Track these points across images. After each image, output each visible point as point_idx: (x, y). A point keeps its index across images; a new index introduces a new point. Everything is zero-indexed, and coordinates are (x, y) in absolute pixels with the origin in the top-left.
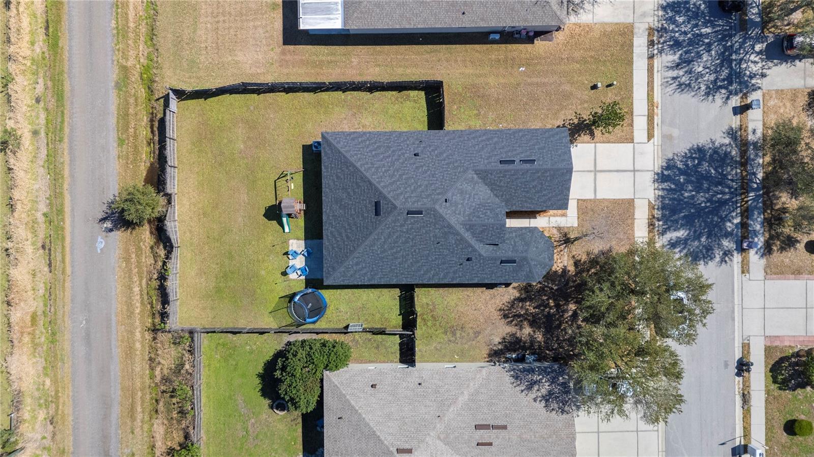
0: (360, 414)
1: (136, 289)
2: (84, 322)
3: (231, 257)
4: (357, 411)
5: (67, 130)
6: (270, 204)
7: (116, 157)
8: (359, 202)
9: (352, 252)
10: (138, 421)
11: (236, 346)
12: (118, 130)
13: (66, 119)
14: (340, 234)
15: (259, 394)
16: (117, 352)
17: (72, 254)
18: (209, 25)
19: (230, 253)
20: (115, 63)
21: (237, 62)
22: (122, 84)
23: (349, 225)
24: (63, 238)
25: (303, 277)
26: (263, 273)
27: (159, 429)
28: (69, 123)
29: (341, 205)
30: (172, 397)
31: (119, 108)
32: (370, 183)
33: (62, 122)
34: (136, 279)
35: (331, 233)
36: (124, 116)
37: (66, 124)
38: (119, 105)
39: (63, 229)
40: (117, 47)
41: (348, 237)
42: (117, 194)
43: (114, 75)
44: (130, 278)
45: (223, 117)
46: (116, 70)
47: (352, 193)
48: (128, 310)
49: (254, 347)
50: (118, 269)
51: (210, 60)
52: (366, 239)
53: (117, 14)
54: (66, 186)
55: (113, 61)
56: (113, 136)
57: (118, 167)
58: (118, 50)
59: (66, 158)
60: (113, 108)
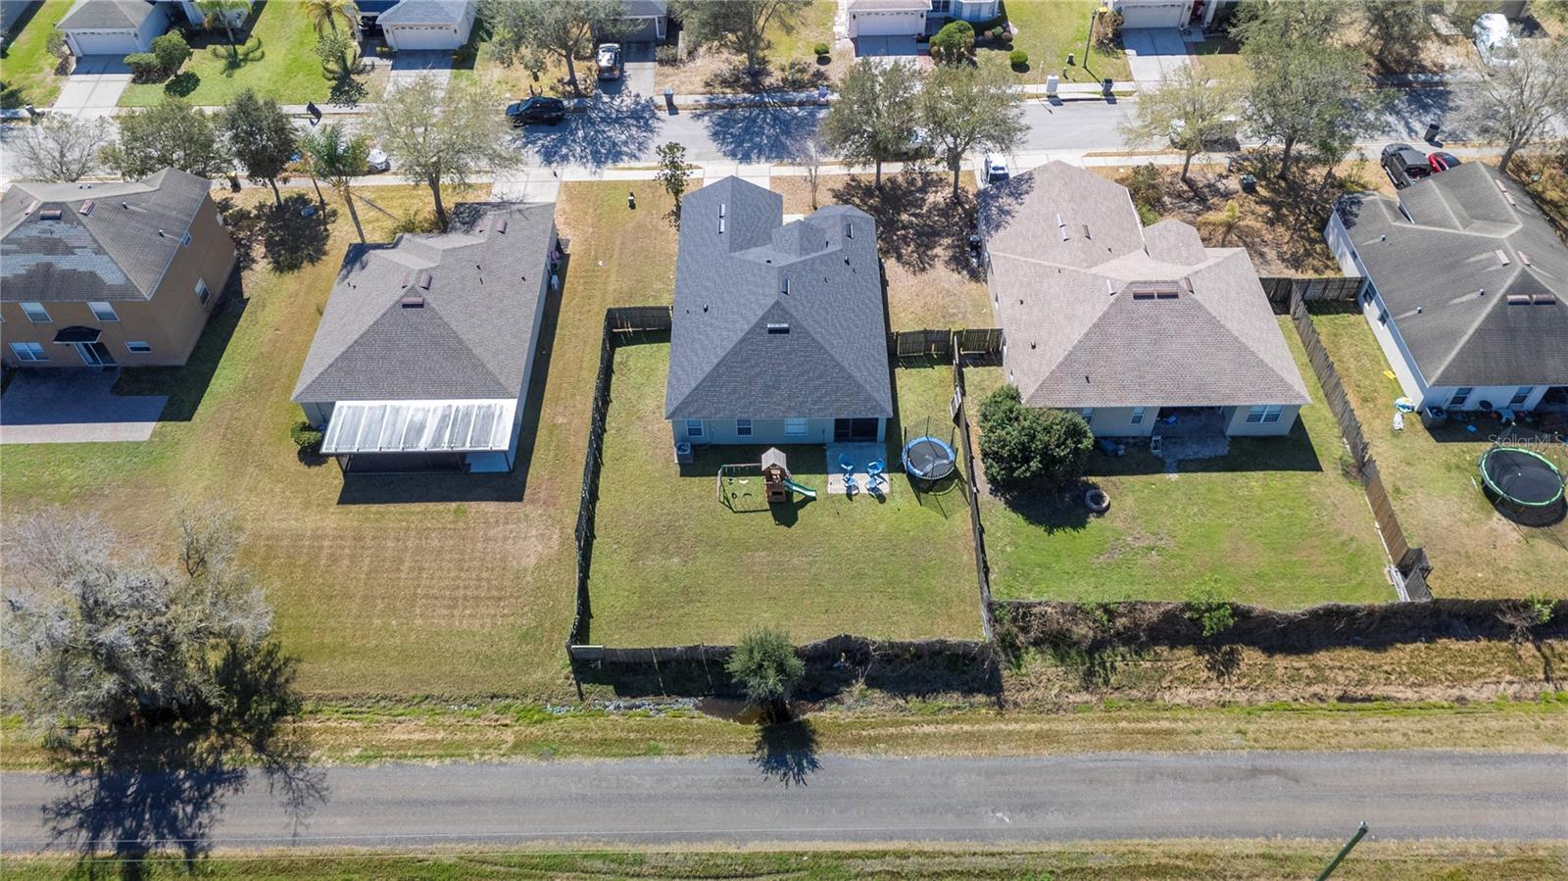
0: (1074, 348)
1: (927, 729)
2: (999, 815)
3: (860, 575)
4: (1071, 353)
5: (621, 848)
6: (771, 519)
7: (680, 758)
8: (770, 358)
9: (842, 369)
10: (1173, 726)
11: (1009, 567)
12: (630, 755)
13: (601, 847)
14: (816, 388)
15: (1082, 531)
16: (1048, 755)
17: (865, 839)
18: (468, 612)
19: (853, 577)
20: (504, 759)
21: (538, 567)
22: (545, 749)
23: (802, 374)
24: (838, 856)
25: (885, 476)
26: (882, 528)
27: (1183, 694)
28: (606, 843)
29: (774, 388)
30: (1113, 668)
31: (590, 755)
32: (743, 340)
33: (604, 857)
34: (906, 730)
35: (815, 403)
36: (604, 746)
37: (609, 849)
38: (583, 754)
39: (816, 856)
40: (477, 756)
41: (820, 377)
42: (751, 756)
43: (525, 761)
44: (906, 736)
45: (625, 590)
46: (517, 759)
47: (757, 370)
48: (967, 740)
49: (1007, 540)
50: (890, 754)
51: (526, 609)
52: (822, 347)
53: (415, 757)
54: (732, 850)
55: (501, 764)
56: (639, 763)
57: (699, 756)
58: (482, 755)
59: (677, 848)
60: (588, 763)
